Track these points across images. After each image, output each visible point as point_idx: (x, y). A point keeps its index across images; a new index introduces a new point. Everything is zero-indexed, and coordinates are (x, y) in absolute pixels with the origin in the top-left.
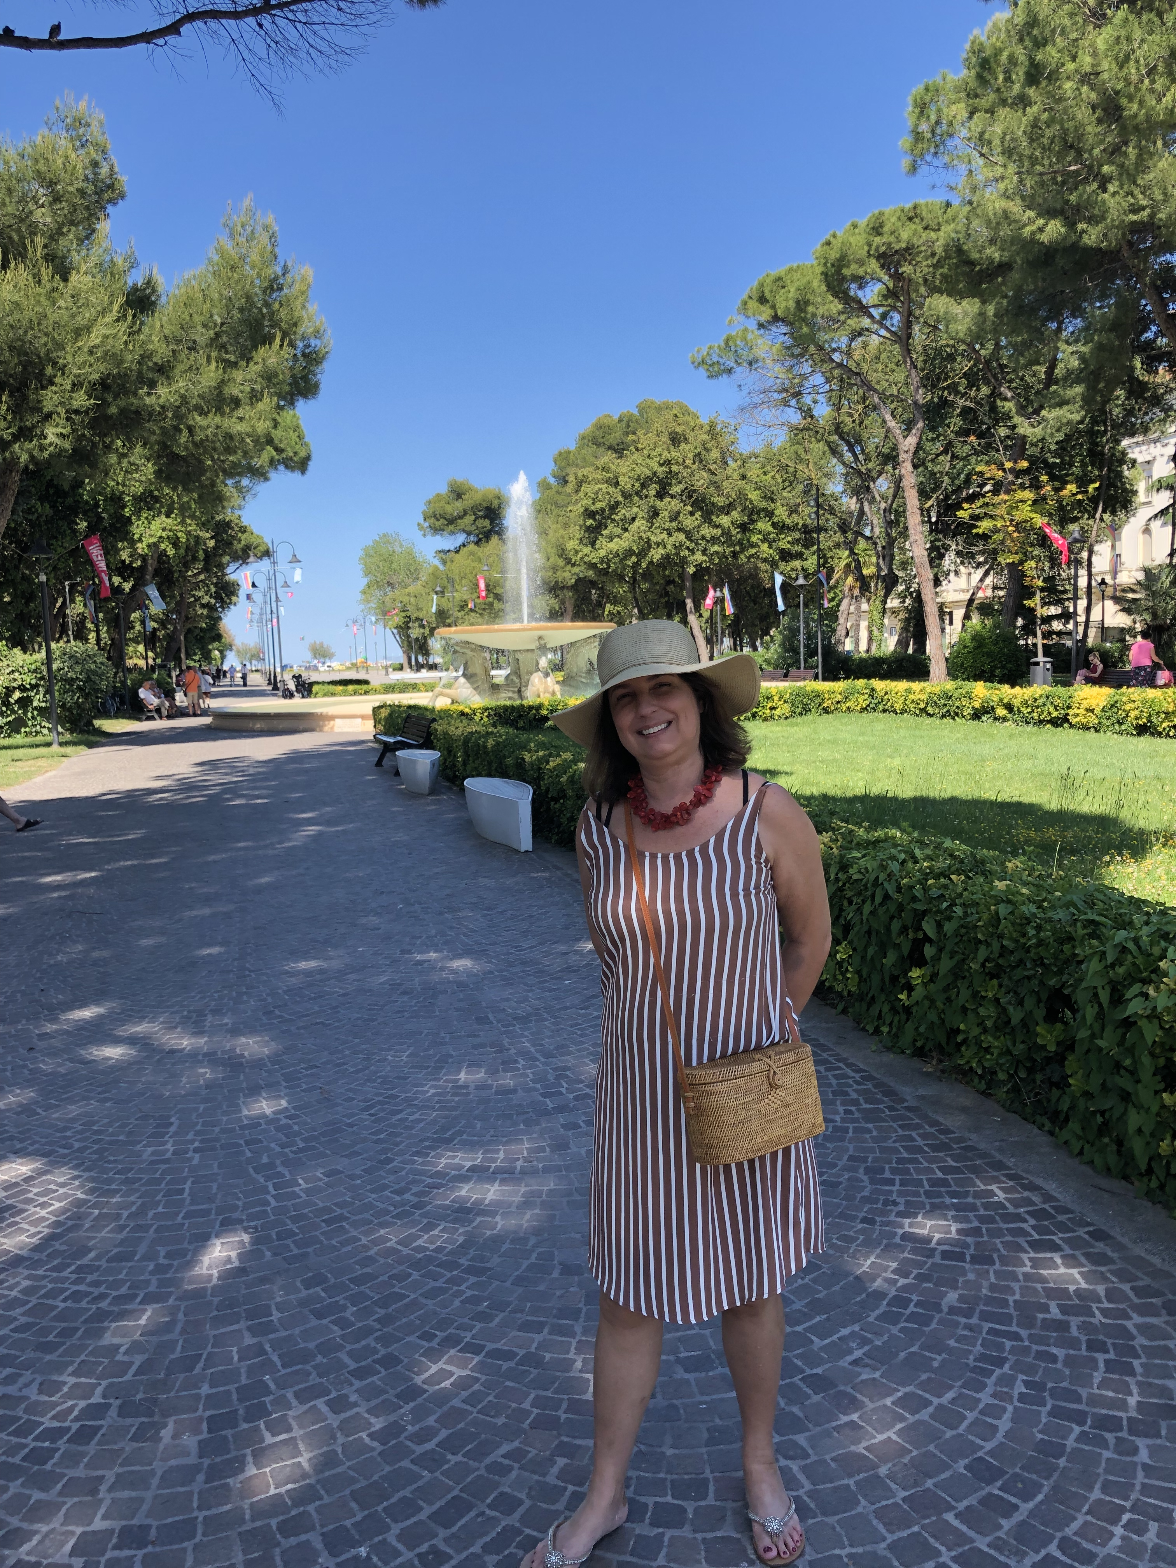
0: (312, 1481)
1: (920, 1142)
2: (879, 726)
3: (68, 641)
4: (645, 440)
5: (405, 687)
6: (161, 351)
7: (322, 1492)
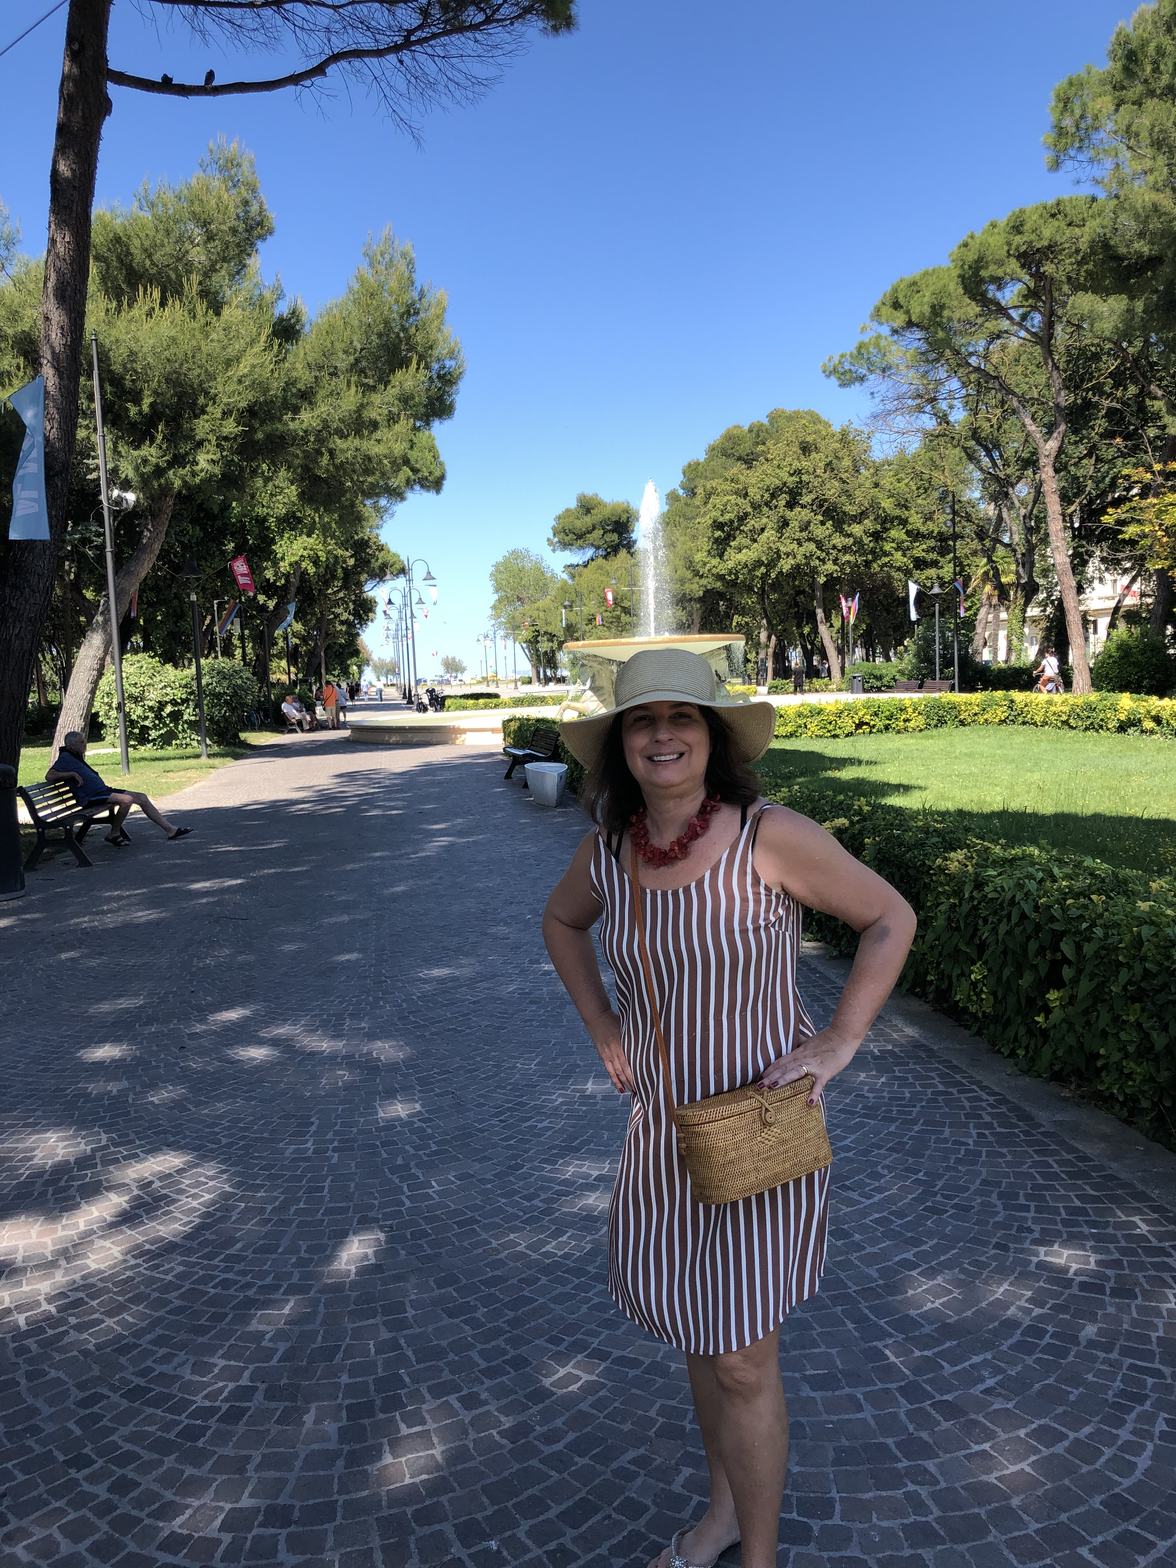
0: (445, 1473)
1: (1056, 1168)
2: (1019, 739)
3: (216, 657)
4: (775, 449)
5: (534, 701)
6: (304, 377)
7: (455, 1485)
